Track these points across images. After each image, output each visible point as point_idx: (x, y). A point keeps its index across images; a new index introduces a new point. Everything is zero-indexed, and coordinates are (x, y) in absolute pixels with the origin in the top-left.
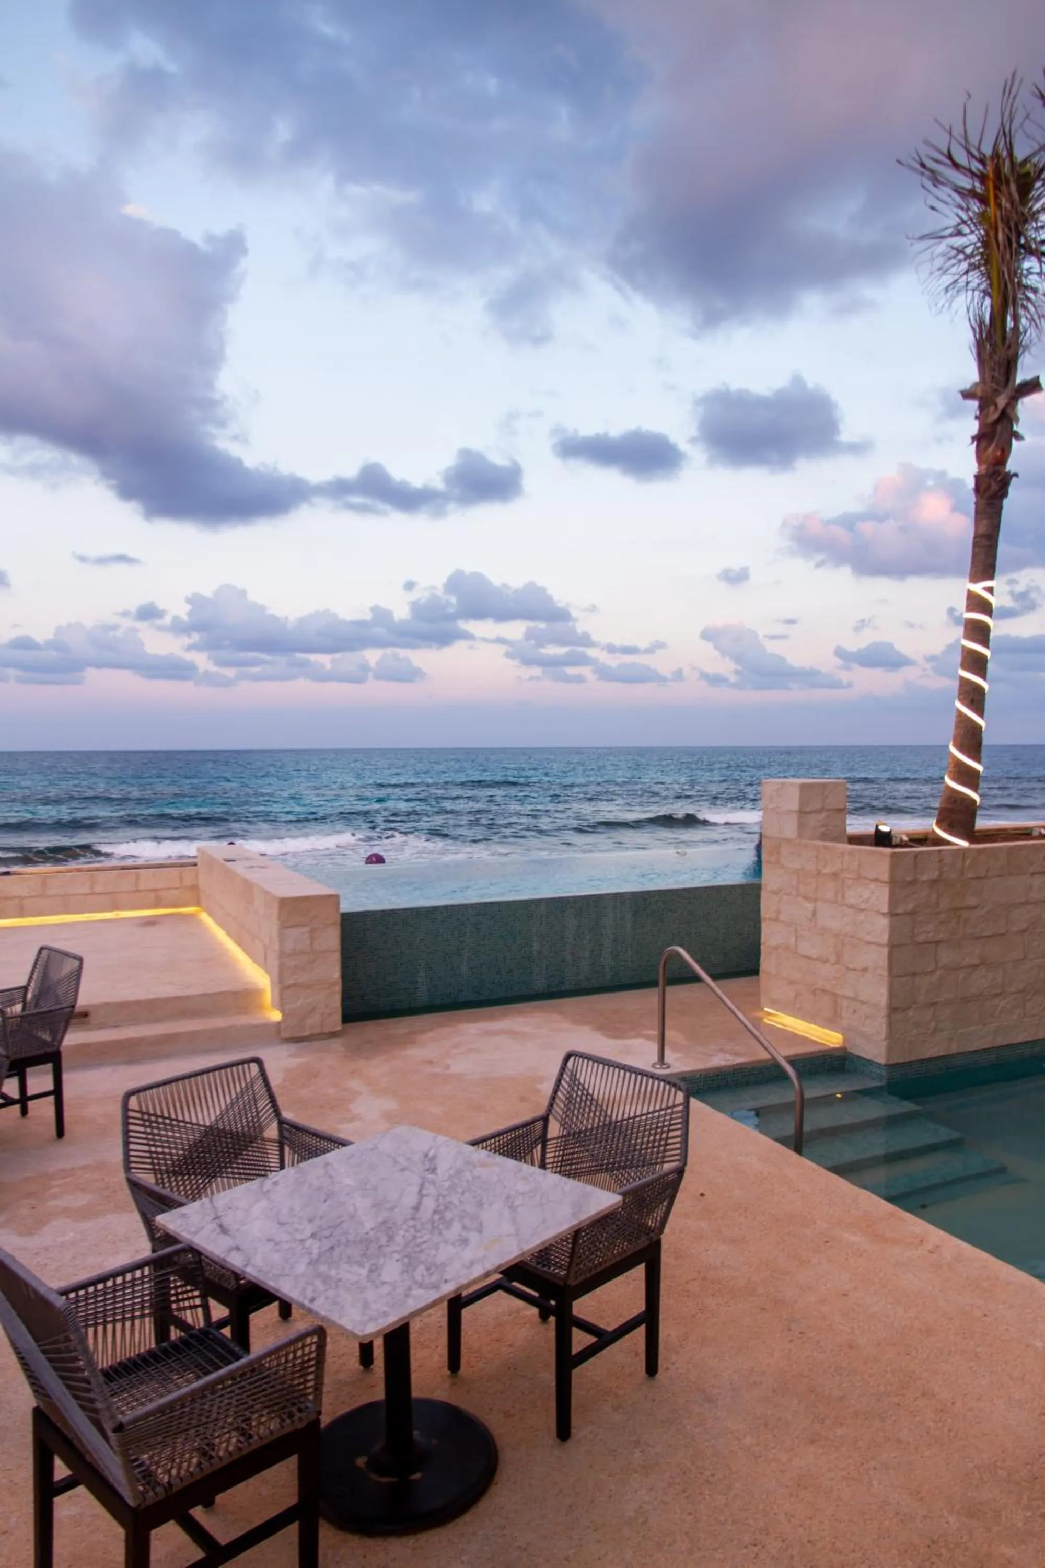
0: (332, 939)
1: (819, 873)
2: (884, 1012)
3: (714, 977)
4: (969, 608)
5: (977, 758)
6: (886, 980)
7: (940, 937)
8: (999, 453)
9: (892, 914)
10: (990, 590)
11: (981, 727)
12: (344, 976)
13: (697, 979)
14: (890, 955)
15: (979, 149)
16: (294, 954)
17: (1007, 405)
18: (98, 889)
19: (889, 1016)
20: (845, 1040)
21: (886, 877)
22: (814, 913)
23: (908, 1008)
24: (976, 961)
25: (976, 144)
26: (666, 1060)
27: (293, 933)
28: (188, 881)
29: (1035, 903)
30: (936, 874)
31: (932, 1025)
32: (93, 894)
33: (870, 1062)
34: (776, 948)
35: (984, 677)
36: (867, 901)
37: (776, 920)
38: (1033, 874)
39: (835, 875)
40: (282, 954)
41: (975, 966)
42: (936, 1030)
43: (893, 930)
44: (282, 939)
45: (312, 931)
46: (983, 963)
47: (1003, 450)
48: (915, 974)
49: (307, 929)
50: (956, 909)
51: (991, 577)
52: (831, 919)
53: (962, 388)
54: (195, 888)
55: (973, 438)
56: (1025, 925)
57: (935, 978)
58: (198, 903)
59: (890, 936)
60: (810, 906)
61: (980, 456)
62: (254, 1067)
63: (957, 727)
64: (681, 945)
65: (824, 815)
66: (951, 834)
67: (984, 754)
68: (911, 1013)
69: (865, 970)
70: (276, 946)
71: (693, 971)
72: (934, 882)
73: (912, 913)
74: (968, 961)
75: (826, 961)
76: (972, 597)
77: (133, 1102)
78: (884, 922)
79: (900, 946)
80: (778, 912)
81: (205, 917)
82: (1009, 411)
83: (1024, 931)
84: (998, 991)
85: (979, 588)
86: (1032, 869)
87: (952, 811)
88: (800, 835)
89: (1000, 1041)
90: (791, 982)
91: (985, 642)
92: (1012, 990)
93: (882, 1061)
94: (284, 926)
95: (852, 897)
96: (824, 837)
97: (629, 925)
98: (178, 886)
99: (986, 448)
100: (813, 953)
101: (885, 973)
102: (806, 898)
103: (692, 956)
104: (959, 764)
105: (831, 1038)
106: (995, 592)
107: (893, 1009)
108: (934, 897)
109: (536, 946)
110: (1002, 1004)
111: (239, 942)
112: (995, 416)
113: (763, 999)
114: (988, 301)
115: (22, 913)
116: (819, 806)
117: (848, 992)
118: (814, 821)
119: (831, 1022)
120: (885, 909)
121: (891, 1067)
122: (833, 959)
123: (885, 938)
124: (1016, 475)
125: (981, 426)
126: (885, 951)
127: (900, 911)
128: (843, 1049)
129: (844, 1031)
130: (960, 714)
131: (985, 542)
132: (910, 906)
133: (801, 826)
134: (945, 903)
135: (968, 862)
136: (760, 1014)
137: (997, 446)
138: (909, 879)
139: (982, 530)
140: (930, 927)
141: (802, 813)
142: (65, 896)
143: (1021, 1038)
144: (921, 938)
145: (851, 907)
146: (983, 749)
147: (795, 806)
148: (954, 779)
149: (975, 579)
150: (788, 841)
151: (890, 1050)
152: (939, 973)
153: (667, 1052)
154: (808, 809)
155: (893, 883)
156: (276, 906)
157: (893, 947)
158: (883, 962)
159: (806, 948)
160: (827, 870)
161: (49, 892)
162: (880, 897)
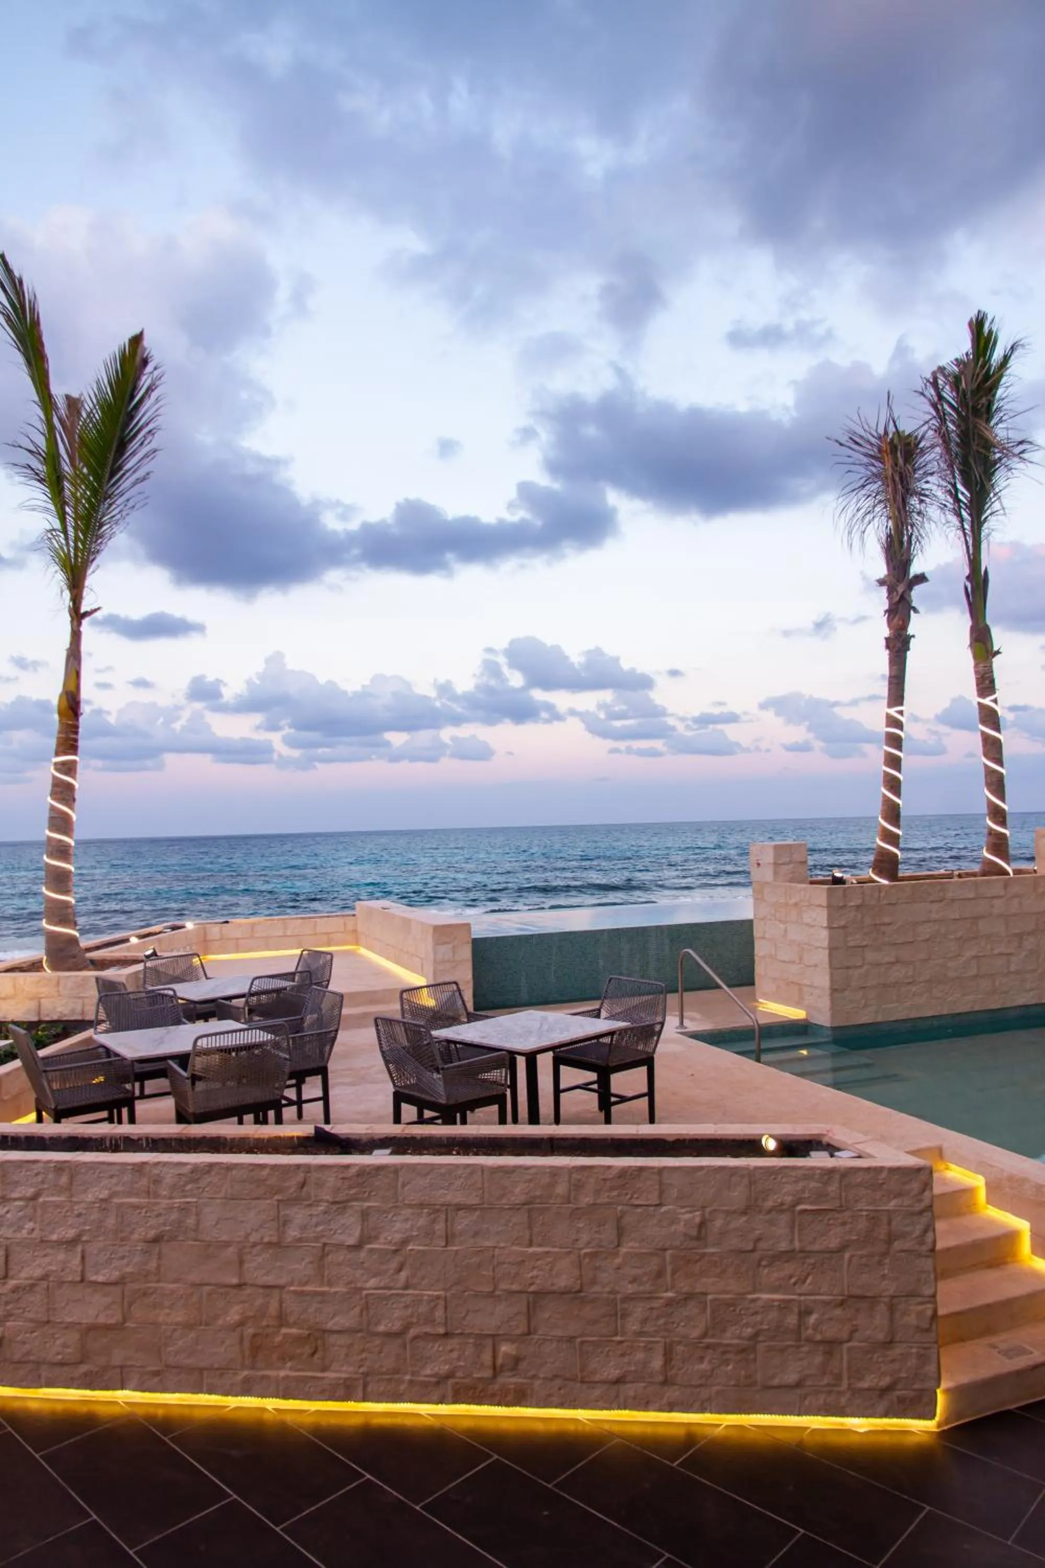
0: (466, 953)
1: (786, 904)
2: (828, 992)
3: (729, 986)
4: (888, 726)
5: (898, 826)
6: (828, 970)
7: (865, 943)
8: (901, 622)
9: (830, 928)
10: (901, 713)
11: (899, 805)
12: (474, 976)
13: (718, 987)
14: (830, 955)
15: (876, 431)
16: (443, 962)
17: (904, 592)
18: (289, 933)
19: (831, 995)
20: (807, 1014)
21: (825, 903)
22: (786, 931)
23: (843, 990)
24: (893, 960)
25: (875, 428)
26: (685, 1024)
27: (442, 949)
28: (350, 927)
29: (935, 921)
30: (859, 902)
31: (863, 1002)
32: (286, 936)
33: (822, 1027)
34: (764, 957)
35: (899, 771)
36: (815, 920)
37: (763, 938)
38: (932, 902)
39: (796, 904)
40: (435, 961)
41: (892, 963)
42: (866, 1006)
43: (831, 939)
44: (435, 953)
45: (454, 947)
46: (898, 961)
47: (903, 621)
48: (848, 968)
49: (450, 946)
50: (876, 925)
51: (901, 704)
52: (796, 934)
53: (878, 578)
54: (355, 931)
55: (886, 612)
56: (928, 936)
57: (862, 970)
58: (357, 942)
59: (829, 943)
60: (782, 926)
61: (889, 622)
62: (455, 987)
63: (883, 805)
64: (691, 947)
65: (791, 866)
66: (881, 877)
67: (902, 822)
68: (846, 993)
69: (816, 966)
70: (431, 956)
71: (717, 983)
72: (858, 907)
73: (844, 927)
74: (887, 959)
75: (793, 962)
76: (889, 717)
77: (405, 996)
78: (825, 934)
79: (836, 948)
80: (765, 932)
81: (363, 951)
82: (906, 596)
83: (927, 940)
84: (910, 980)
85: (892, 711)
86: (931, 898)
87: (881, 861)
88: (775, 880)
89: (913, 1015)
90: (774, 979)
91: (899, 748)
92: (921, 979)
93: (828, 1025)
94: (437, 943)
95: (807, 918)
96: (792, 880)
97: (667, 948)
98: (343, 930)
99: (893, 619)
100: (786, 958)
101: (827, 966)
102: (780, 921)
103: (713, 971)
104: (884, 830)
105: (796, 1013)
106: (905, 713)
107: (834, 991)
108: (859, 916)
109: (601, 963)
110: (914, 989)
111: (398, 962)
112: (897, 599)
113: (758, 994)
114: (890, 523)
115: (237, 950)
116: (788, 860)
117: (807, 982)
118: (784, 869)
119: (798, 1004)
120: (825, 925)
121: (833, 1029)
122: (798, 961)
123: (826, 944)
124: (913, 636)
125: (890, 605)
126: (827, 952)
127: (835, 926)
128: (805, 1020)
129: (807, 1008)
130: (884, 796)
131: (895, 681)
132: (842, 923)
133: (776, 873)
134: (868, 921)
135: (883, 894)
136: (756, 1004)
137: (899, 619)
138: (841, 904)
139: (893, 673)
140: (858, 936)
141: (776, 864)
142: (267, 937)
143: (930, 1013)
144: (852, 944)
145: (807, 925)
146: (902, 819)
147: (772, 861)
148: (881, 840)
149: (891, 705)
150: (767, 883)
151: (833, 1017)
152: (865, 968)
153: (685, 1021)
154: (780, 862)
155: (829, 906)
156: (431, 931)
157: (832, 949)
158: (826, 959)
159: (783, 956)
160: (792, 901)
161: (256, 935)
162: (821, 917)
